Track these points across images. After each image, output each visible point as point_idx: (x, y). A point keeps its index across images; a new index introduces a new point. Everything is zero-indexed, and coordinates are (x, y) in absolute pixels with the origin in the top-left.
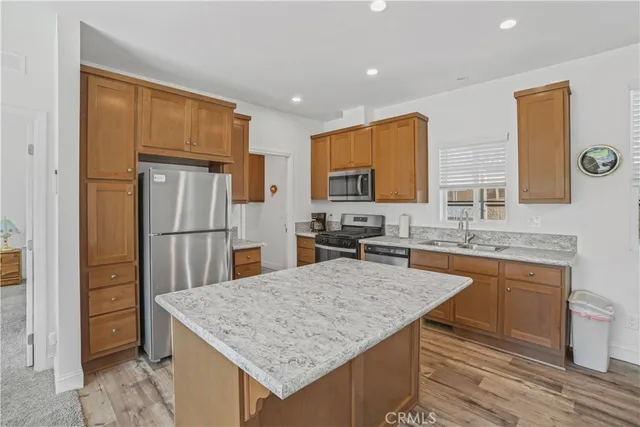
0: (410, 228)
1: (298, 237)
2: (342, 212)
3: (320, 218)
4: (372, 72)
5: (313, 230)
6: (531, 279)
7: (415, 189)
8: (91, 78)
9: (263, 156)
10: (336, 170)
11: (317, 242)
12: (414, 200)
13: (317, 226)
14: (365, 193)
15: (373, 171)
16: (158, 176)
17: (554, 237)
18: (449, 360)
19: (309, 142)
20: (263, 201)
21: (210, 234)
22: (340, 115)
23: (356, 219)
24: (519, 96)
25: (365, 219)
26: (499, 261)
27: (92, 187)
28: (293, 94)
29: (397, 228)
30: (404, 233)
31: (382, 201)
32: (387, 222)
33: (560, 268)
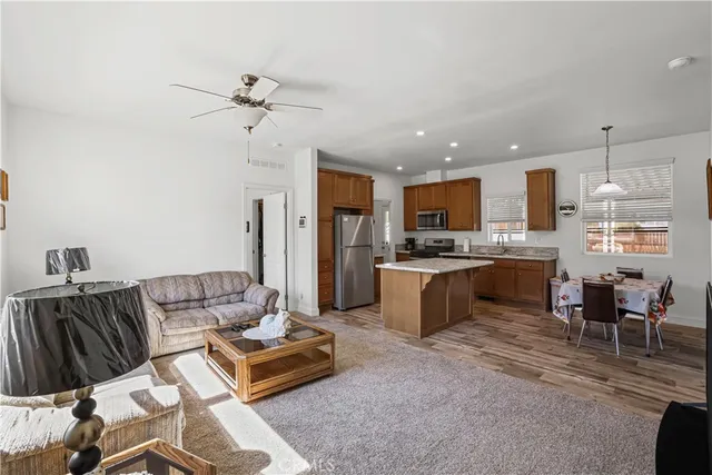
2: (424, 237)
3: (411, 242)
5: (407, 249)
6: (530, 268)
7: (473, 222)
8: (322, 174)
10: (422, 210)
12: (472, 230)
13: (410, 246)
14: (442, 225)
15: (447, 212)
16: (345, 219)
17: (546, 249)
19: (401, 191)
23: (435, 242)
24: (528, 174)
25: (441, 242)
26: (516, 260)
28: (398, 165)
29: (462, 246)
30: (466, 249)
31: (453, 230)
32: (456, 243)
33: (543, 262)
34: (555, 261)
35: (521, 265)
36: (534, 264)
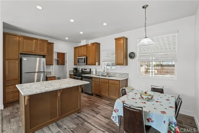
0: (96, 72)
1: (70, 74)
3: (76, 69)
4: (81, 33)
6: (114, 83)
7: (95, 62)
8: (6, 35)
9: (64, 53)
10: (80, 56)
11: (74, 76)
13: (75, 71)
14: (84, 63)
15: (87, 57)
16: (25, 59)
17: (124, 74)
18: (95, 103)
19: (73, 49)
20: (64, 65)
21: (36, 73)
22: (81, 42)
23: (84, 70)
24: (116, 39)
25: (86, 70)
26: (109, 79)
27: (7, 62)
29: (93, 72)
31: (89, 65)
32: (91, 70)
33: (119, 81)
34: (127, 79)
35: (111, 82)
36: (115, 82)
